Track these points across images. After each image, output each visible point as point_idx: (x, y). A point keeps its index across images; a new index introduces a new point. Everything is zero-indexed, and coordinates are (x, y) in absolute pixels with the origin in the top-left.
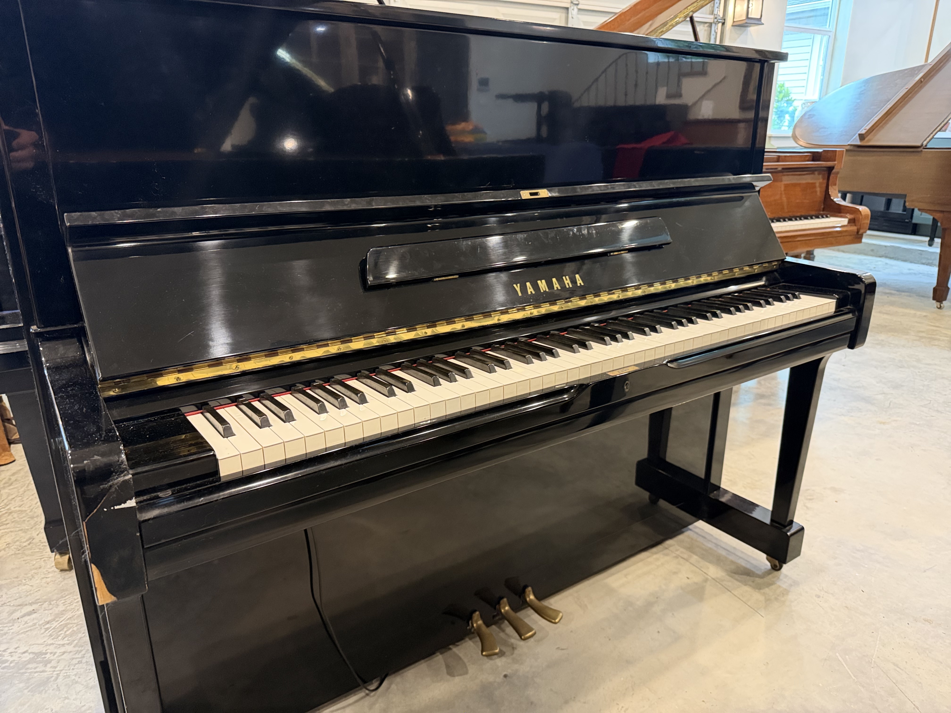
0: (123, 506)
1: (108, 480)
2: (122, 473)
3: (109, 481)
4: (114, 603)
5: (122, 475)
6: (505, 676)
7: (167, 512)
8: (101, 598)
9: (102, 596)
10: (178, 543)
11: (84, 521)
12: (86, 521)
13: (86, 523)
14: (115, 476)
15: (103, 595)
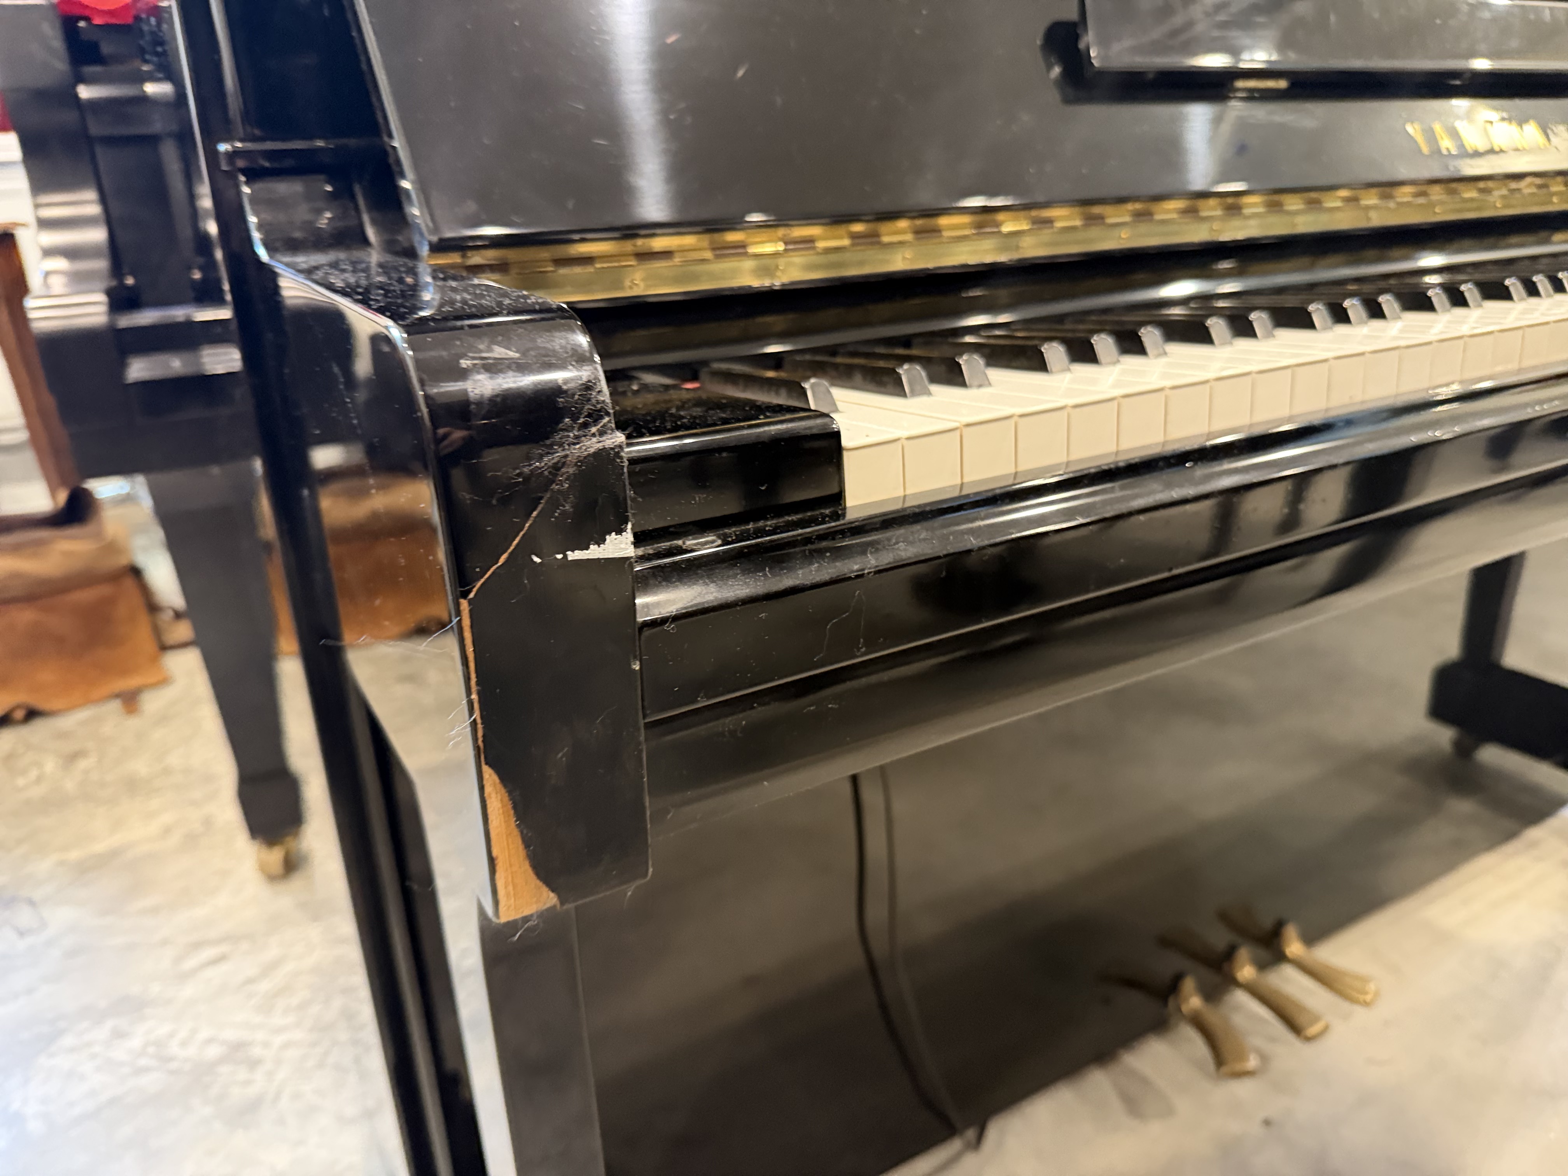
0: (594, 552)
1: (548, 442)
2: (596, 422)
3: (551, 446)
4: (547, 916)
5: (594, 430)
6: (1267, 1123)
7: (716, 598)
8: (508, 895)
9: (510, 888)
10: (741, 716)
11: (465, 595)
12: (472, 595)
13: (470, 602)
14: (569, 429)
15: (515, 886)
